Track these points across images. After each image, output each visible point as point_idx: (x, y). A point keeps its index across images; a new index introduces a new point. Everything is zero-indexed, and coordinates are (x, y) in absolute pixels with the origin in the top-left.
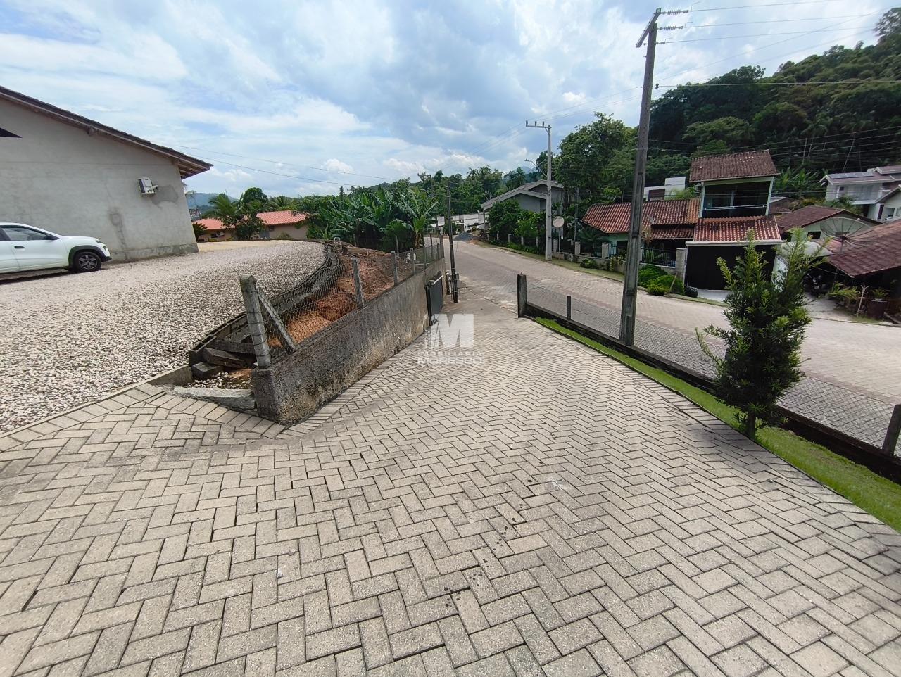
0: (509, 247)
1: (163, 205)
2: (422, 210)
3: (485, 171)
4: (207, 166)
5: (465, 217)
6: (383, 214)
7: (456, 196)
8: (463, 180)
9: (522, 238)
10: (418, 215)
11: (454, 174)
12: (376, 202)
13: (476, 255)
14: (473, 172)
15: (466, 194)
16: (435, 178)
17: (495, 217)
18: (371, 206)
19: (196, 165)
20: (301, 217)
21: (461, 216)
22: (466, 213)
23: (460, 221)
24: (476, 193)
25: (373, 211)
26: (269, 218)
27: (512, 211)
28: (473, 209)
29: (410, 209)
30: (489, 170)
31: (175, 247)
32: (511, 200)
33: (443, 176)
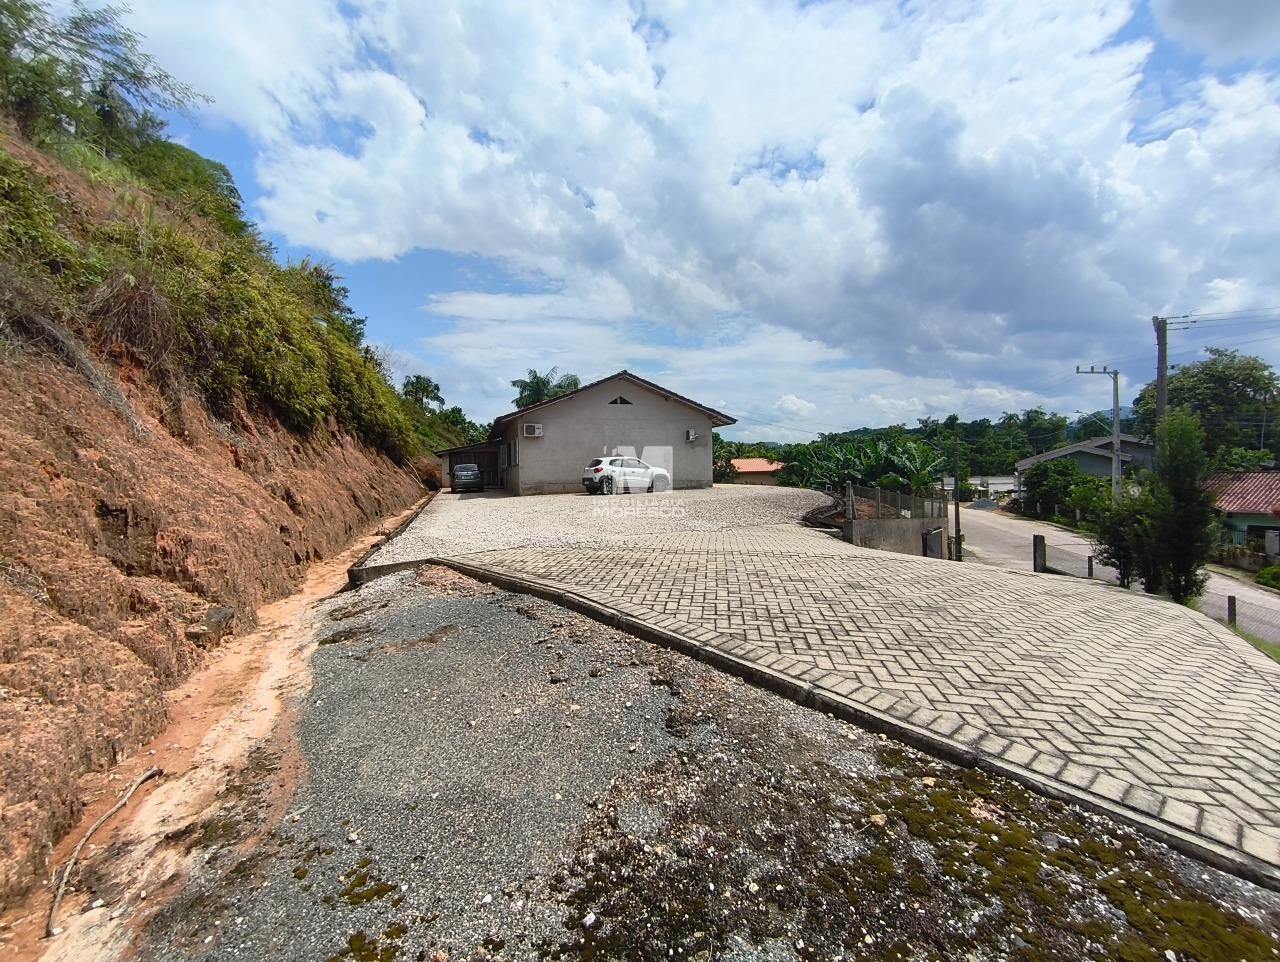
0: (1057, 522)
1: (697, 449)
2: (924, 464)
3: (1033, 416)
4: (734, 421)
5: (991, 480)
6: (873, 467)
7: (979, 451)
8: (993, 427)
9: (1078, 511)
10: (917, 471)
11: (979, 418)
12: (865, 454)
13: (999, 527)
14: (1011, 417)
15: (998, 448)
16: (945, 424)
17: (1035, 479)
18: (859, 458)
19: (726, 420)
20: (777, 466)
21: (985, 478)
22: (993, 475)
23: (982, 485)
24: (1015, 447)
25: (861, 463)
26: (742, 465)
27: (1061, 473)
28: (1006, 470)
29: (908, 463)
30: (1042, 413)
31: (698, 481)
32: (1063, 460)
33: (959, 422)
